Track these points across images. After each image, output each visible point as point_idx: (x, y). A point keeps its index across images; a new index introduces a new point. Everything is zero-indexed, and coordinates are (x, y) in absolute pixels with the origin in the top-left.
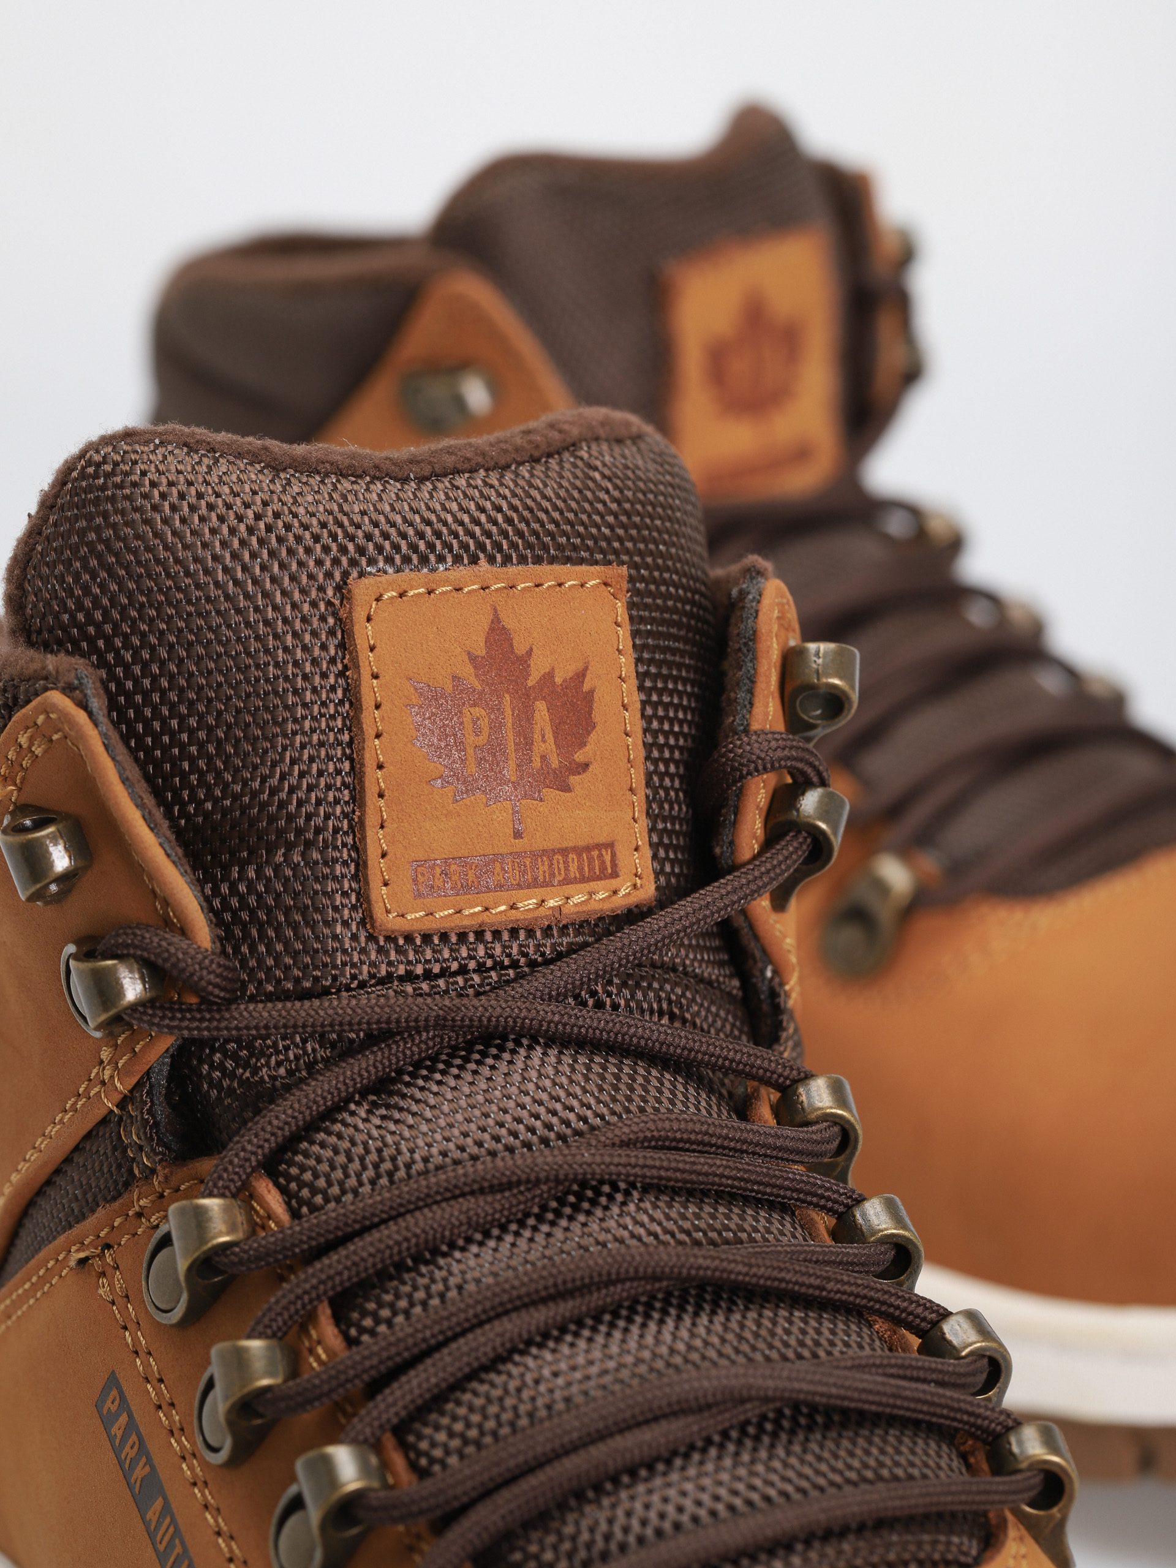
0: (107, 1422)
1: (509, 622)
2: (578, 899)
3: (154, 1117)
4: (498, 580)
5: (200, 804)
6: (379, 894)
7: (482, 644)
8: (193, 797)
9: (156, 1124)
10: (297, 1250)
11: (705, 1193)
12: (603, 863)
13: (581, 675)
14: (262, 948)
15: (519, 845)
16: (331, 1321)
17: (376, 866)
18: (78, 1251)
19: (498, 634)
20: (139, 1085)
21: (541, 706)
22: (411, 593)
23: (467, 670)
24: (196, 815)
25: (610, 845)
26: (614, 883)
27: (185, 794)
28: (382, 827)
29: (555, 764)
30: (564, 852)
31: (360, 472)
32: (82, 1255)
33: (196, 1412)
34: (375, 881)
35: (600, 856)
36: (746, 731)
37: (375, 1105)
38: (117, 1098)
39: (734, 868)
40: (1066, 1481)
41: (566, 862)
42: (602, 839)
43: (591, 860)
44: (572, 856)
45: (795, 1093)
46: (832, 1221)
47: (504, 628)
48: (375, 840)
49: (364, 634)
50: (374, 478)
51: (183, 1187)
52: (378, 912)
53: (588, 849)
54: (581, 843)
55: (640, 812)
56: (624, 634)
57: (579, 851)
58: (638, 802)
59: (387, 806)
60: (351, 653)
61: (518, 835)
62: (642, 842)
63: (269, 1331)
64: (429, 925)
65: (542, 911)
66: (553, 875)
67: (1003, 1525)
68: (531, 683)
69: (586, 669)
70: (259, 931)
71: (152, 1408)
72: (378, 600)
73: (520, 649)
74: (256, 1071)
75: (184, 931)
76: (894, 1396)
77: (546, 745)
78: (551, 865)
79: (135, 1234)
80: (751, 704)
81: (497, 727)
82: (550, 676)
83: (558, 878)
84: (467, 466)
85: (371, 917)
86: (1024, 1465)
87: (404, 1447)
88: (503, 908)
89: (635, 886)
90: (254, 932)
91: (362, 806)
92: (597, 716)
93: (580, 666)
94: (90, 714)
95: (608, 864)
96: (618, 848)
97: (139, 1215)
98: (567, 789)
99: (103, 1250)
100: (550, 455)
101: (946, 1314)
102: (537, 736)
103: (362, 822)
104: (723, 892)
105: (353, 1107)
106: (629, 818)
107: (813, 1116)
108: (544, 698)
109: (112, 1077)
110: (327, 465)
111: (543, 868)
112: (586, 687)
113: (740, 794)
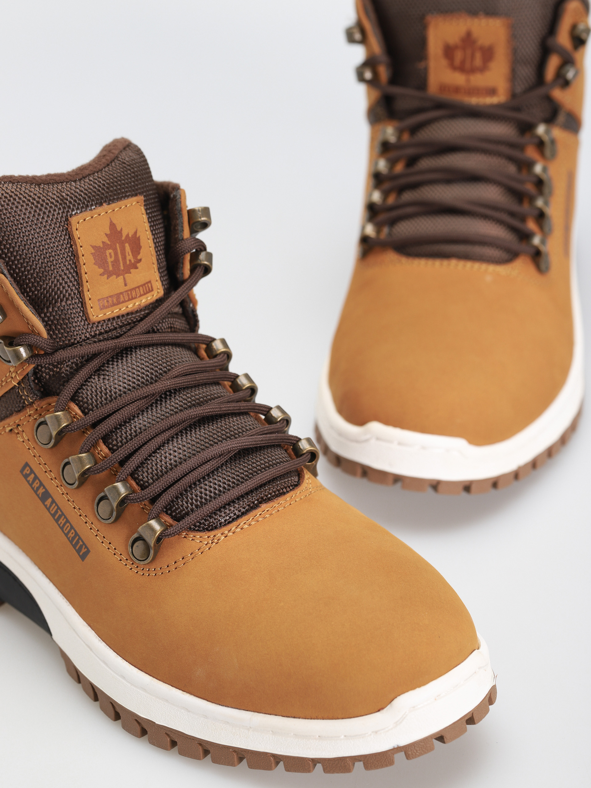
0: (26, 476)
1: (115, 222)
2: (143, 301)
3: (31, 387)
4: (110, 209)
5: (33, 292)
6: (90, 311)
7: (109, 230)
8: (31, 290)
9: (32, 389)
10: (88, 424)
11: (199, 385)
12: (149, 287)
13: (136, 233)
14: (57, 332)
15: (127, 288)
16: (103, 444)
17: (89, 303)
18: (8, 427)
19: (112, 226)
20: (24, 378)
21: (127, 245)
22: (87, 219)
23: (106, 240)
24: (32, 295)
25: (150, 282)
26: (152, 293)
27: (28, 290)
28: (88, 291)
29: (133, 261)
30: (138, 287)
31: (62, 181)
32: (10, 428)
33: (61, 474)
34: (88, 307)
35: (148, 286)
36: (183, 239)
37: (99, 374)
38: (17, 382)
39: (183, 282)
40: (316, 454)
41: (139, 290)
42: (148, 281)
43: (146, 287)
44: (141, 288)
45: (212, 346)
46: (230, 383)
47: (114, 224)
48: (87, 295)
49: (76, 234)
50: (67, 182)
51: (44, 407)
52: (91, 317)
53: (144, 284)
54: (143, 283)
55: (156, 270)
56: (145, 217)
57: (142, 286)
58: (155, 266)
59: (89, 285)
60: (73, 241)
61: (126, 285)
62: (158, 278)
63: (86, 451)
64: (105, 318)
65: (134, 308)
66: (136, 295)
67: (302, 470)
68: (123, 238)
69: (137, 230)
70: (55, 327)
71: (44, 473)
72: (78, 223)
73: (119, 229)
74: (61, 369)
75: (39, 334)
76: (269, 440)
77: (130, 257)
78: (136, 292)
79: (29, 421)
80: (183, 230)
81: (116, 254)
82: (128, 235)
83: (138, 295)
84: (92, 173)
85: (89, 318)
86: (305, 451)
87: (135, 479)
88: (124, 308)
89: (158, 292)
90: (54, 327)
91: (82, 286)
92: (142, 244)
93: (134, 230)
94: (5, 275)
95: (150, 287)
96: (152, 282)
97: (30, 416)
98: (137, 268)
99: (17, 427)
100: (111, 162)
101: (271, 408)
102: (127, 254)
103: (83, 291)
104: (184, 290)
105: (93, 377)
106: (153, 272)
107: (218, 352)
108: (127, 242)
109: (16, 376)
110: (53, 181)
111: (134, 293)
112: (138, 236)
113: (183, 259)
